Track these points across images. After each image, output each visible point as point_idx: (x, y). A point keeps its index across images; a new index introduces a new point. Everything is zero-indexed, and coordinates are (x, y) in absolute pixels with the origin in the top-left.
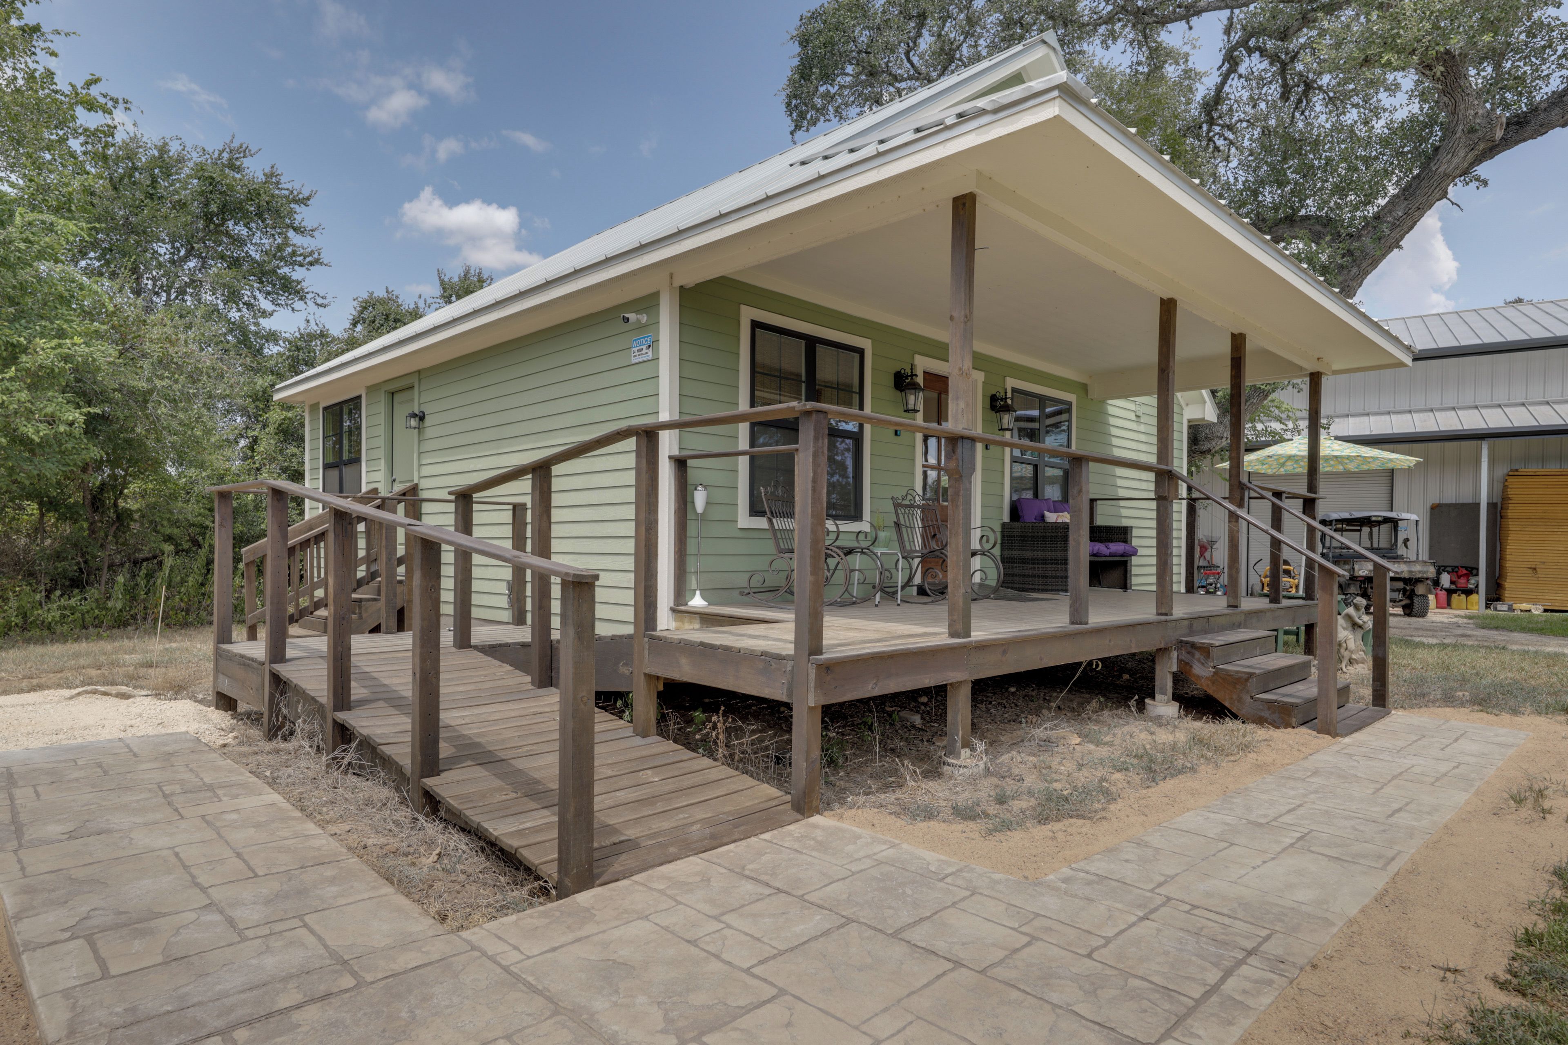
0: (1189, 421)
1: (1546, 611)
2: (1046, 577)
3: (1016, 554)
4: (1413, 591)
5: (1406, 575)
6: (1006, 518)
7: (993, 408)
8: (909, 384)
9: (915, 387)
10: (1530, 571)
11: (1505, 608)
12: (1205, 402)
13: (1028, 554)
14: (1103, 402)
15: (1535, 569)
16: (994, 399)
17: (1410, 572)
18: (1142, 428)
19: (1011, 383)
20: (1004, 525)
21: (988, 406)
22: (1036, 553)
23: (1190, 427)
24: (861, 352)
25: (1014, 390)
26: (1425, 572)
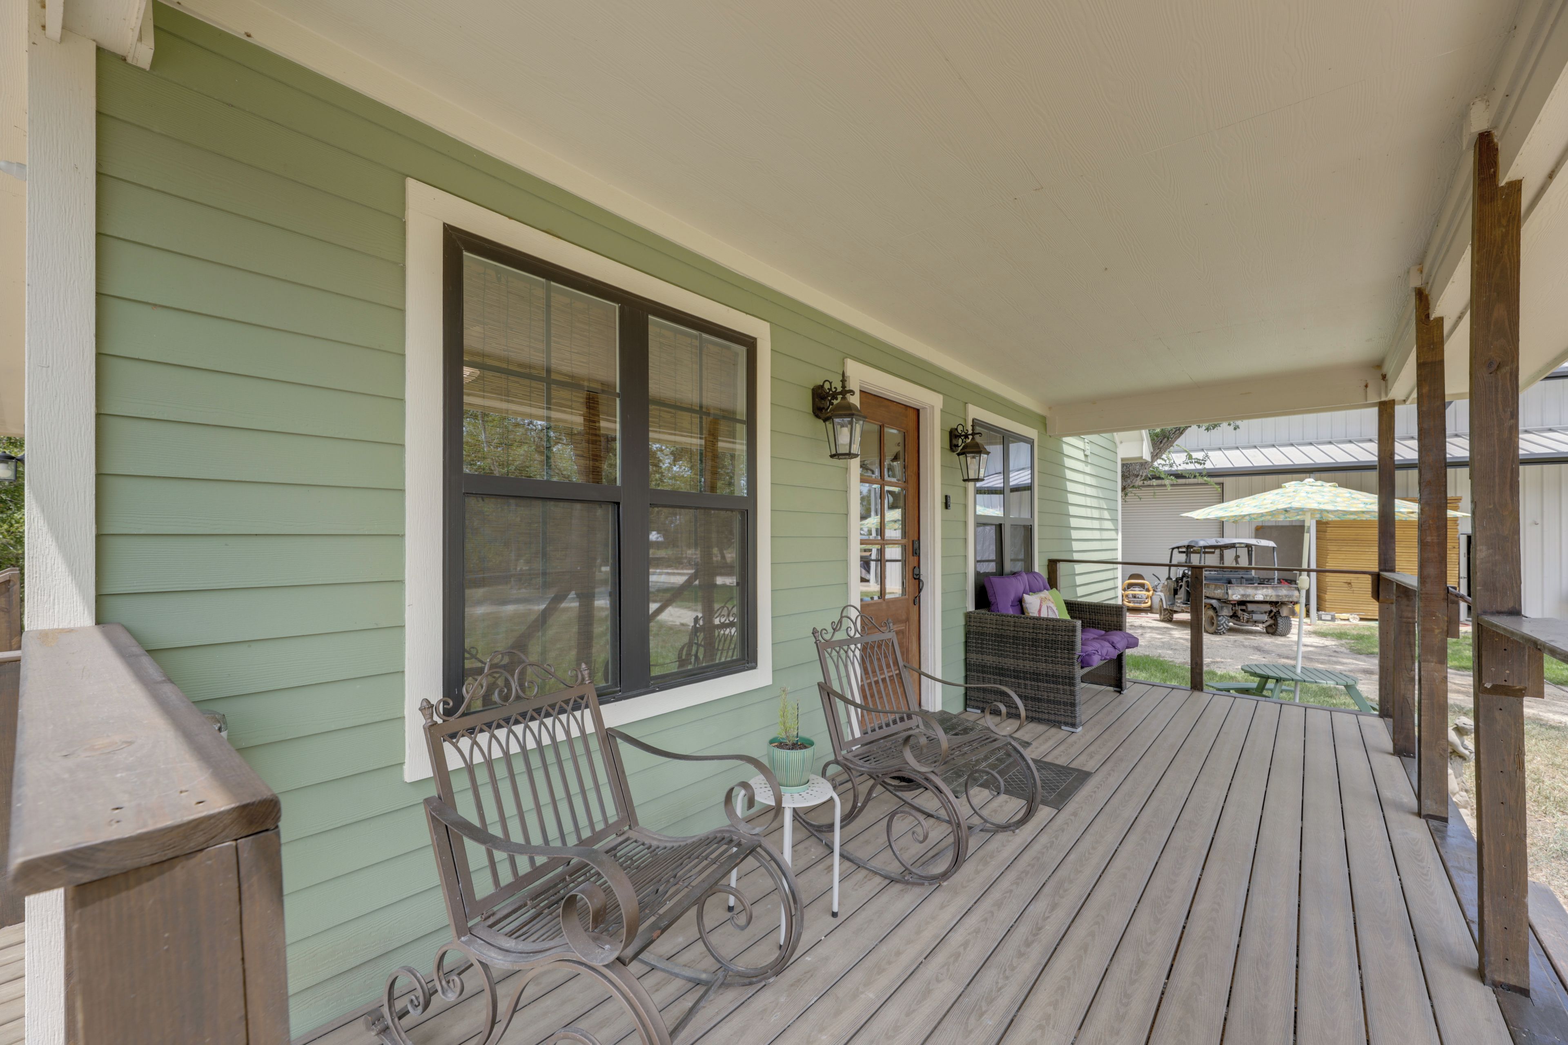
0: (1122, 460)
1: (1361, 619)
2: (1039, 700)
3: (989, 660)
4: (1278, 612)
5: (1274, 599)
6: (971, 607)
7: (953, 447)
8: (839, 407)
9: (848, 412)
10: (1346, 585)
11: (1329, 617)
12: (1142, 440)
13: (1009, 663)
14: (1059, 438)
15: (1350, 583)
16: (953, 434)
17: (1278, 596)
18: (1088, 469)
19: (975, 412)
20: (968, 616)
21: (948, 446)
22: (1021, 662)
23: (1123, 465)
24: (750, 344)
25: (975, 422)
26: (1291, 596)
